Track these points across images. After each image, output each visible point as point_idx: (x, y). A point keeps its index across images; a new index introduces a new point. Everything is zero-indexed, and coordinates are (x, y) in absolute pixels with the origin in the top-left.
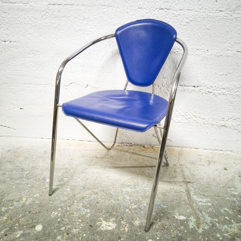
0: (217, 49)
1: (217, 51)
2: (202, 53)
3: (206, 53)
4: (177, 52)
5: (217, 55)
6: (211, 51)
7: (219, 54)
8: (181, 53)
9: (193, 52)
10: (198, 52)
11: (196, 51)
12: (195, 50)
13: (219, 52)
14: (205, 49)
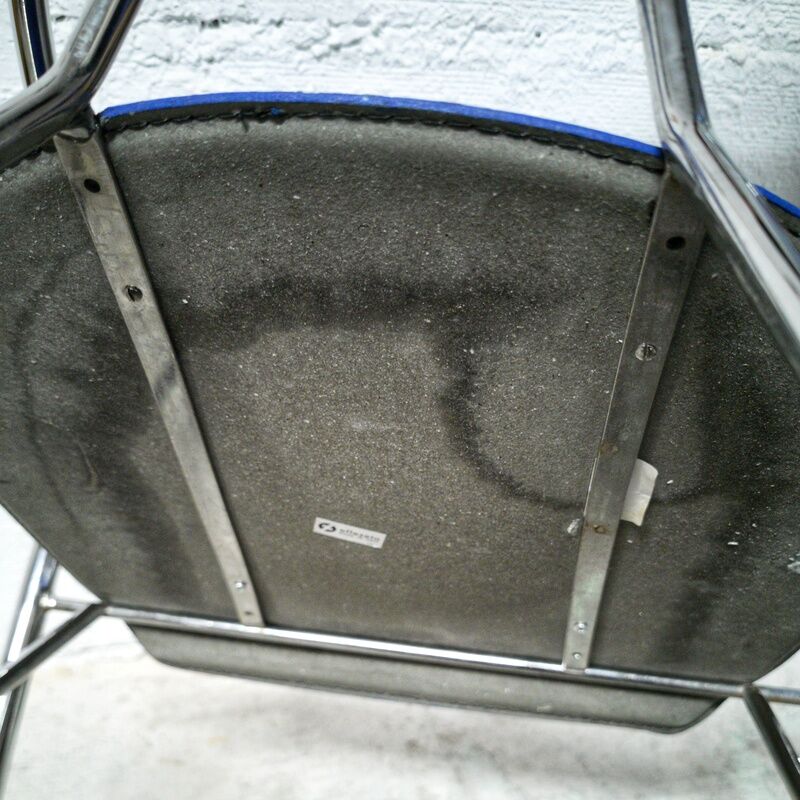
0: (591, 29)
1: (593, 39)
2: (509, 50)
3: (533, 49)
4: (355, 42)
5: (596, 63)
6: (561, 36)
7: (603, 61)
8: (377, 52)
9: (454, 42)
10: (480, 43)
11: (470, 37)
12: (468, 29)
13: (605, 49)
14: (522, 23)
